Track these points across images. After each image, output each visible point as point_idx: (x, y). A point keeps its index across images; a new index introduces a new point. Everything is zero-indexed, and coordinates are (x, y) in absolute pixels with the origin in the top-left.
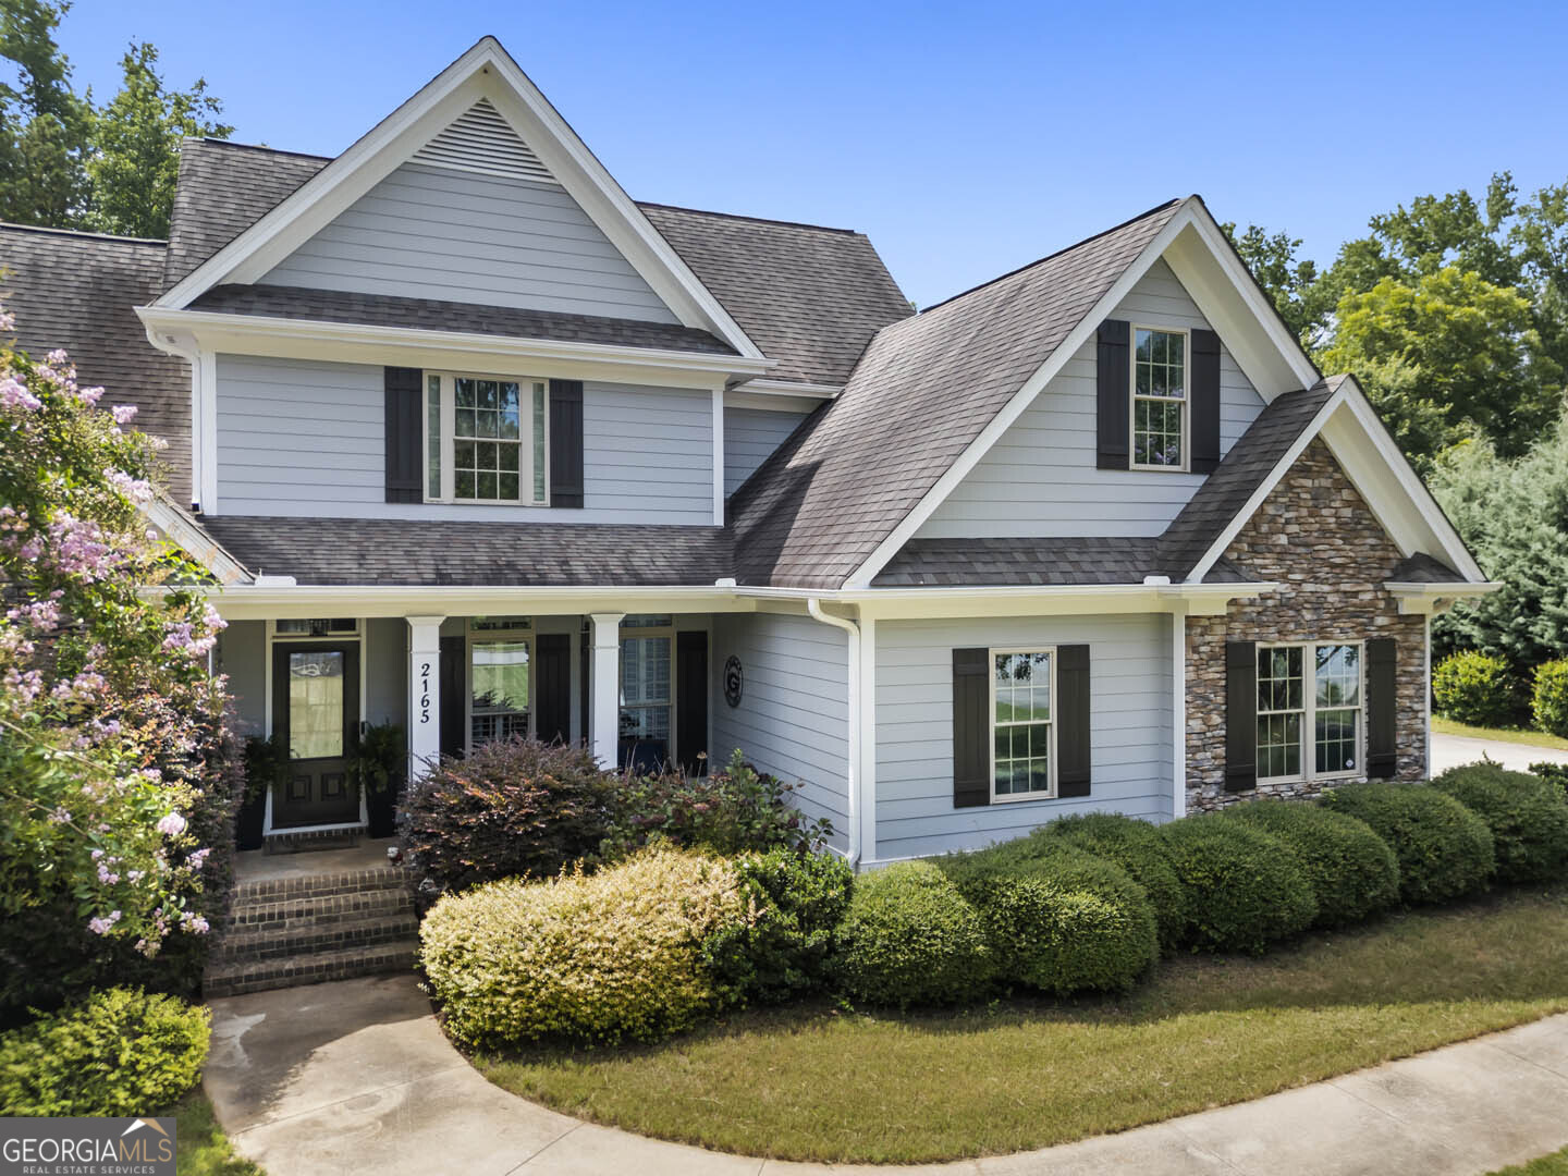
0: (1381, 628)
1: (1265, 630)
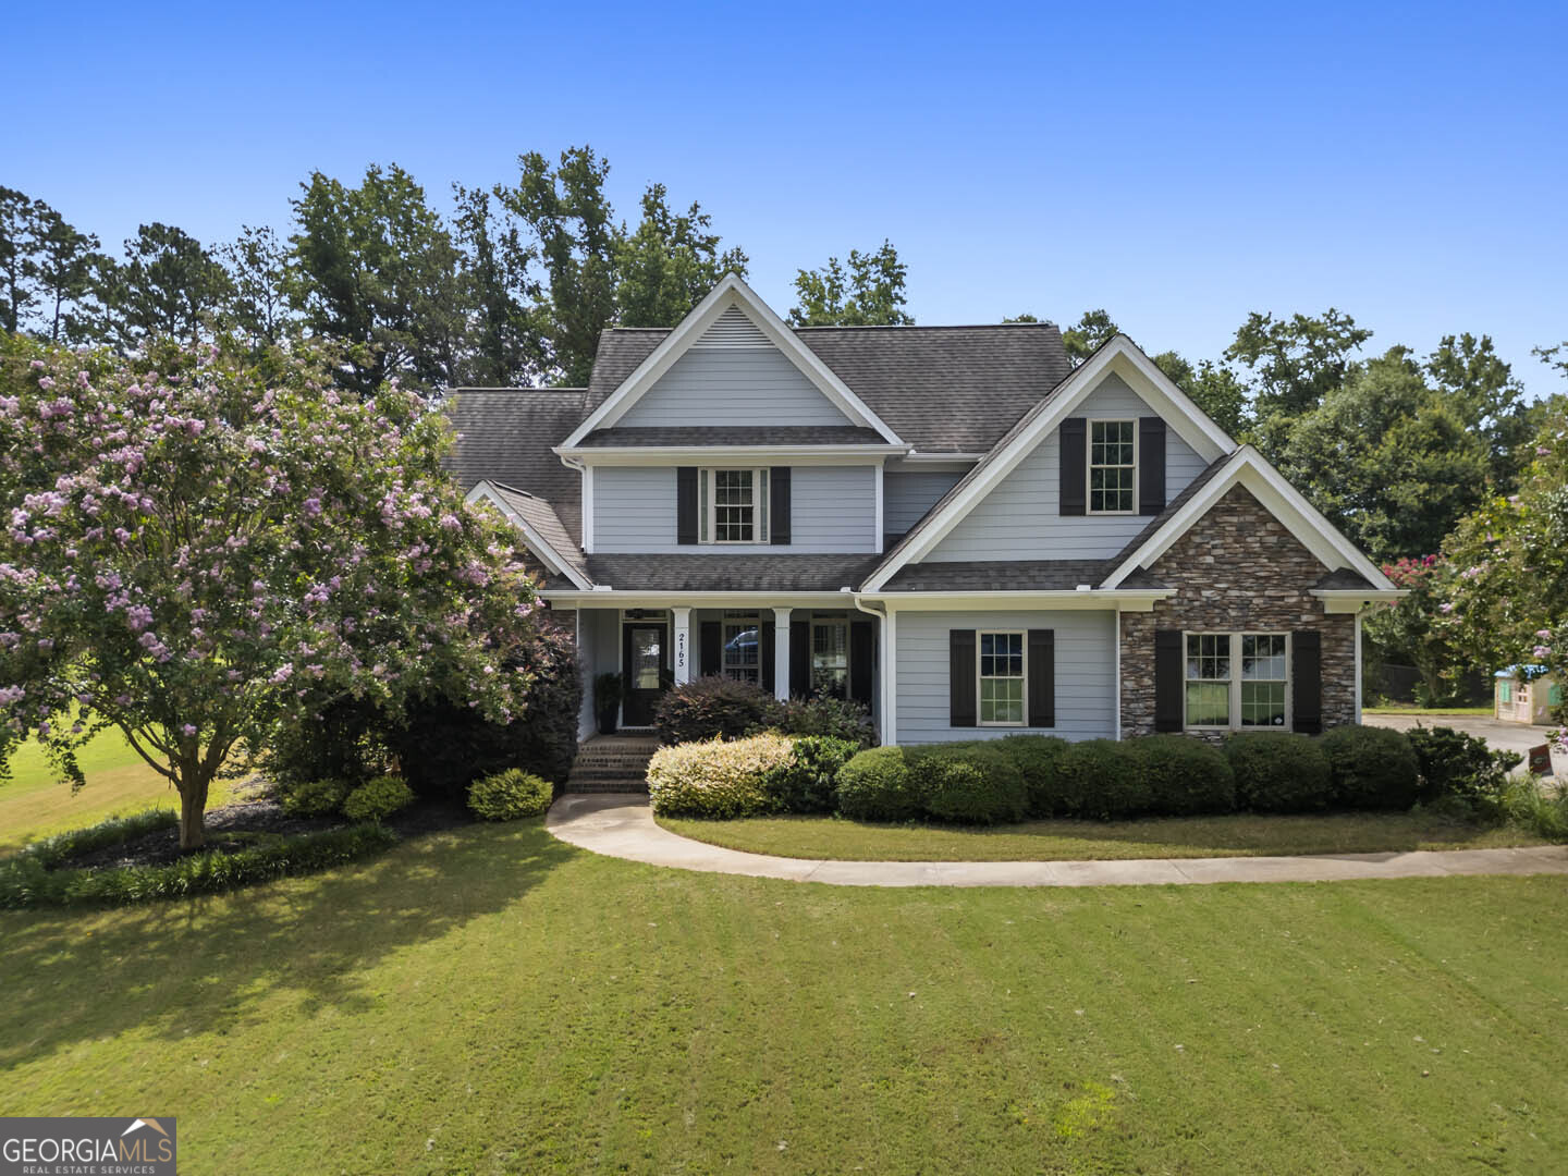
0: (1307, 623)
1: (1193, 623)
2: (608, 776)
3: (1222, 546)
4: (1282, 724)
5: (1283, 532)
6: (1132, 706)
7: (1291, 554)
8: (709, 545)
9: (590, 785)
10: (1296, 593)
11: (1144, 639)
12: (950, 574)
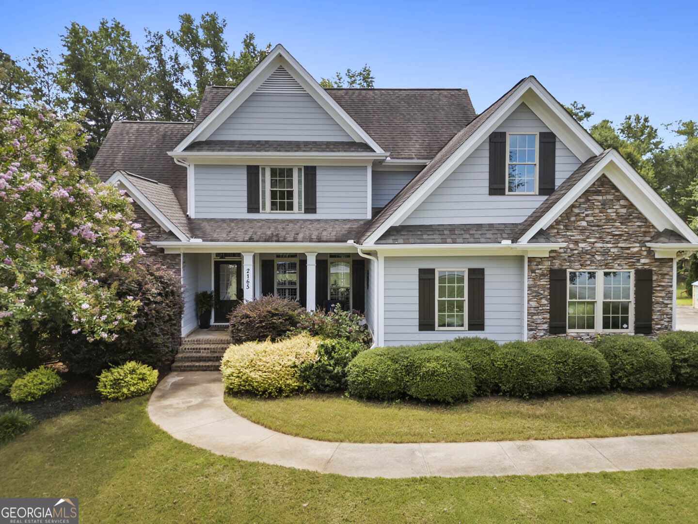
0: (644, 264)
1: (573, 264)
2: (200, 359)
3: (593, 215)
4: (627, 328)
5: (631, 206)
6: (535, 317)
7: (635, 220)
8: (267, 213)
9: (188, 366)
10: (638, 245)
11: (543, 275)
12: (419, 233)
